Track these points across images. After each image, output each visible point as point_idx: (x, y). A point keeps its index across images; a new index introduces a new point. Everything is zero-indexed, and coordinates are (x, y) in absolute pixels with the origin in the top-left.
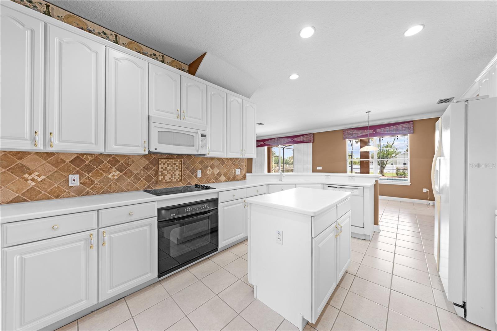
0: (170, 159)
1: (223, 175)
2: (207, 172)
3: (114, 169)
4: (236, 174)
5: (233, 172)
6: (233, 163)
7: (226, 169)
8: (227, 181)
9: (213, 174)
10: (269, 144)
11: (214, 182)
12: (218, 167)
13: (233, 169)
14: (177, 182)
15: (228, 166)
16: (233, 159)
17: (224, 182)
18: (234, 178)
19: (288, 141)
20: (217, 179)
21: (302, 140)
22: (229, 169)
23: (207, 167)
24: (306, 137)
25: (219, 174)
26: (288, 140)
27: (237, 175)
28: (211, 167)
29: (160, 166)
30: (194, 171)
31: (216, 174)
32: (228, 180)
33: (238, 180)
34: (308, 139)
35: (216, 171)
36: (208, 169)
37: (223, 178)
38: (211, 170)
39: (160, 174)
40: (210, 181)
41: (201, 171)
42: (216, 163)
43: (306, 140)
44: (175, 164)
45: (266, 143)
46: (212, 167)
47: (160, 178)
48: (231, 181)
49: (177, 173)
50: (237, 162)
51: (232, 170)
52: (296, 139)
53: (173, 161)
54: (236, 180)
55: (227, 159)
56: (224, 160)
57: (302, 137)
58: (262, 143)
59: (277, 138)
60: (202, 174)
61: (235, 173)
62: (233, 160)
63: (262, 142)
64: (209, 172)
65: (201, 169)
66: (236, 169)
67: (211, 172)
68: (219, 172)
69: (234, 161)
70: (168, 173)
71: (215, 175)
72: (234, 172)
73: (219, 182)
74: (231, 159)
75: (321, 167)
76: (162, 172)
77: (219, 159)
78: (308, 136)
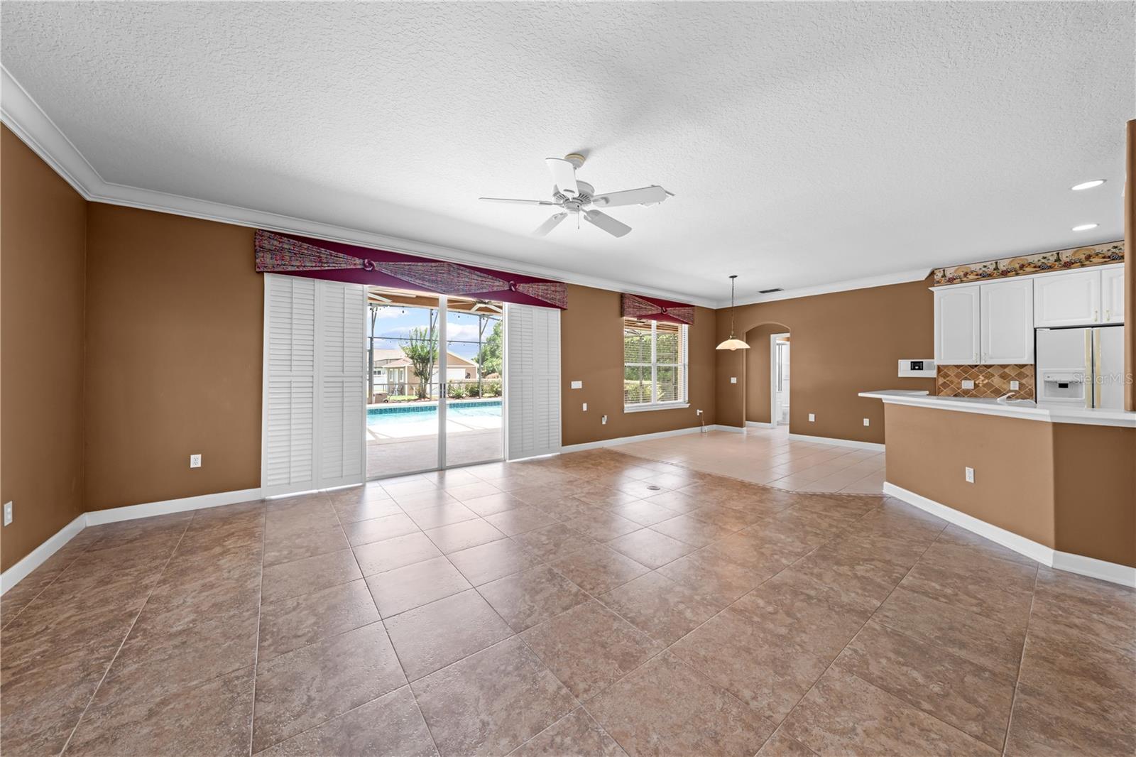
10: (405, 278)
19: (495, 289)
21: (542, 296)
24: (553, 288)
26: (497, 283)
34: (558, 297)
43: (552, 299)
45: (384, 271)
52: (522, 288)
57: (542, 287)
58: (358, 263)
59: (450, 264)
63: (358, 261)
75: (580, 382)
78: (558, 289)
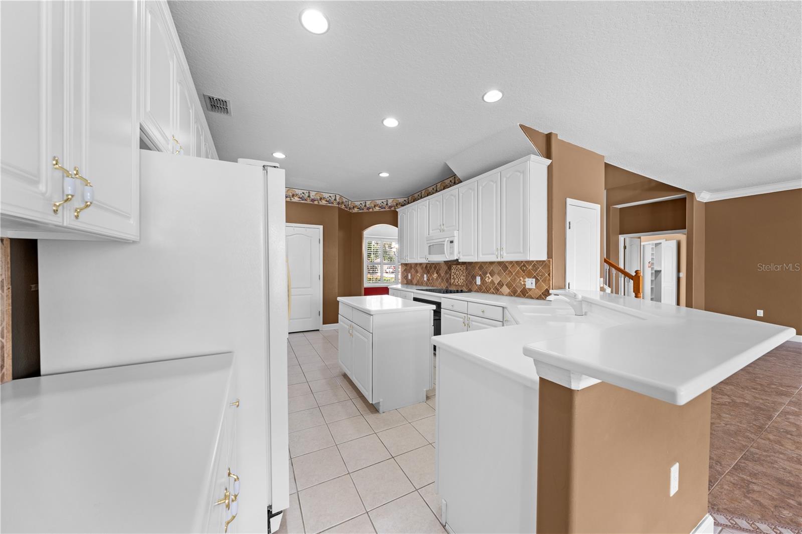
0: (458, 265)
1: (506, 285)
2: (486, 279)
3: (435, 272)
4: (527, 287)
5: (521, 284)
6: (521, 268)
7: (510, 277)
8: (512, 296)
9: (492, 282)
11: (493, 293)
12: (499, 274)
13: (521, 278)
14: (462, 286)
15: (514, 274)
16: (522, 262)
17: (507, 295)
18: (525, 293)
20: (498, 290)
22: (515, 278)
23: (487, 273)
25: (501, 284)
27: (530, 289)
28: (490, 274)
29: (452, 271)
30: (474, 277)
31: (496, 282)
32: (513, 293)
33: (532, 298)
35: (497, 279)
36: (487, 276)
37: (505, 289)
38: (490, 277)
39: (452, 277)
40: (489, 290)
41: (480, 277)
42: (497, 269)
44: (461, 269)
46: (492, 274)
47: (452, 281)
48: (519, 296)
49: (462, 277)
50: (530, 267)
51: (520, 280)
53: (459, 266)
54: (528, 296)
55: (511, 262)
56: (507, 264)
60: (481, 281)
61: (525, 285)
62: (522, 264)
64: (489, 278)
65: (480, 275)
66: (527, 279)
67: (490, 280)
68: (500, 281)
69: (524, 266)
70: (457, 278)
71: (495, 284)
72: (523, 283)
73: (500, 294)
74: (517, 262)
76: (453, 276)
77: (500, 263)
